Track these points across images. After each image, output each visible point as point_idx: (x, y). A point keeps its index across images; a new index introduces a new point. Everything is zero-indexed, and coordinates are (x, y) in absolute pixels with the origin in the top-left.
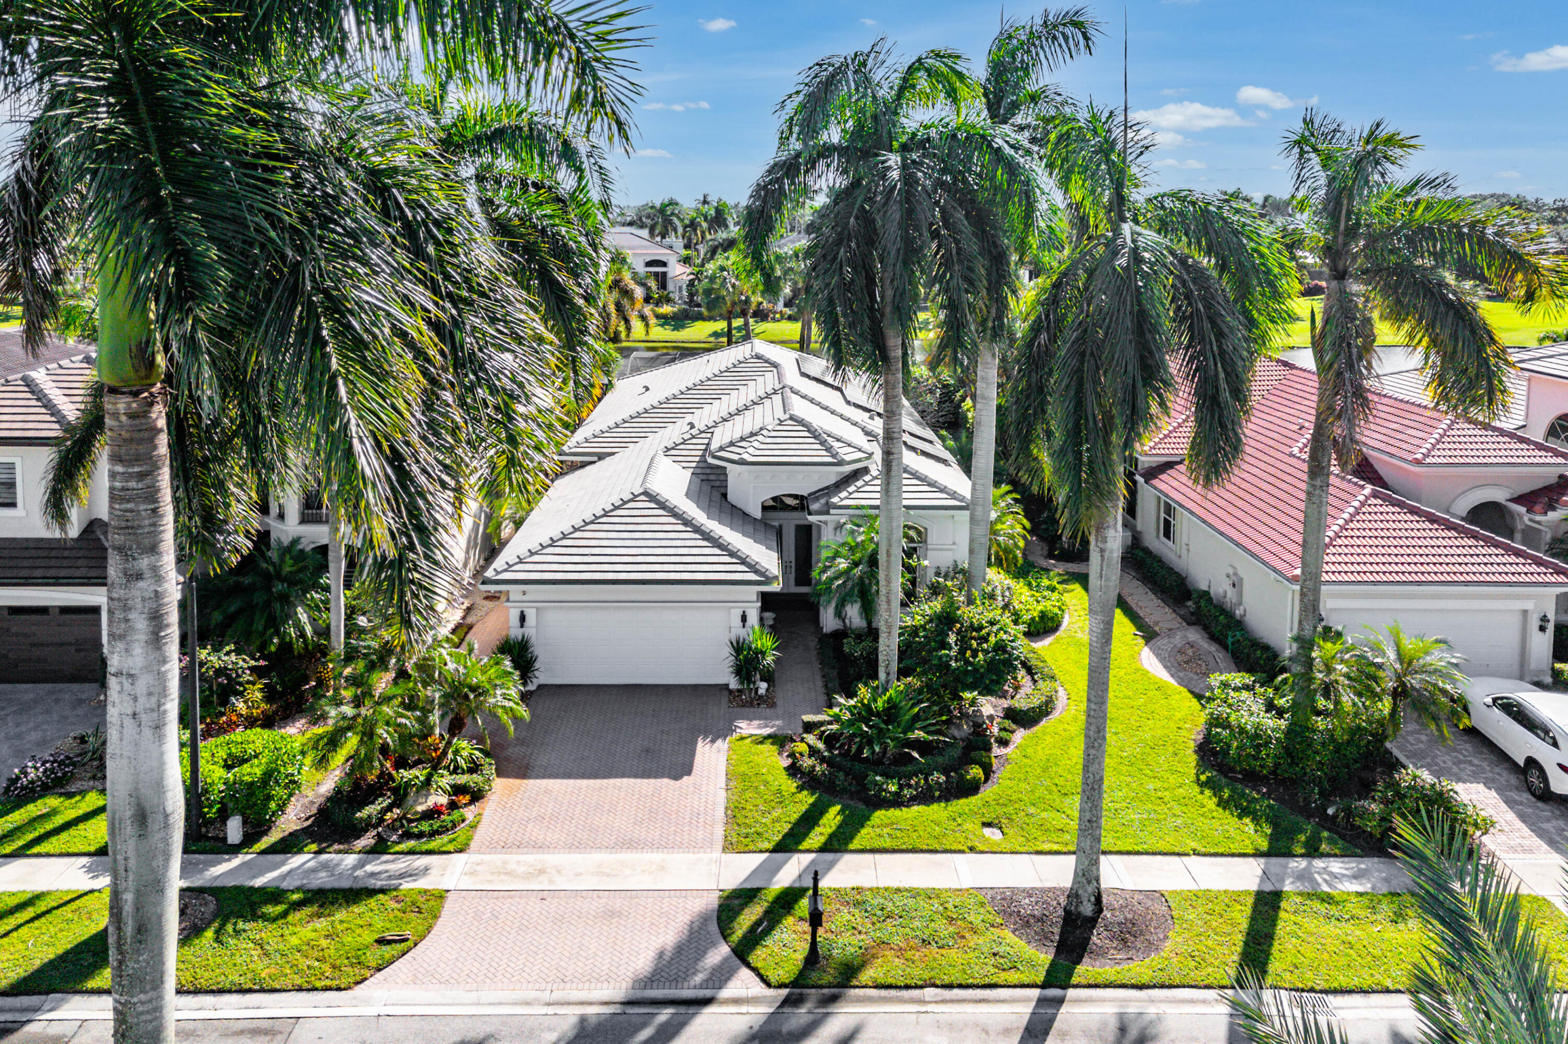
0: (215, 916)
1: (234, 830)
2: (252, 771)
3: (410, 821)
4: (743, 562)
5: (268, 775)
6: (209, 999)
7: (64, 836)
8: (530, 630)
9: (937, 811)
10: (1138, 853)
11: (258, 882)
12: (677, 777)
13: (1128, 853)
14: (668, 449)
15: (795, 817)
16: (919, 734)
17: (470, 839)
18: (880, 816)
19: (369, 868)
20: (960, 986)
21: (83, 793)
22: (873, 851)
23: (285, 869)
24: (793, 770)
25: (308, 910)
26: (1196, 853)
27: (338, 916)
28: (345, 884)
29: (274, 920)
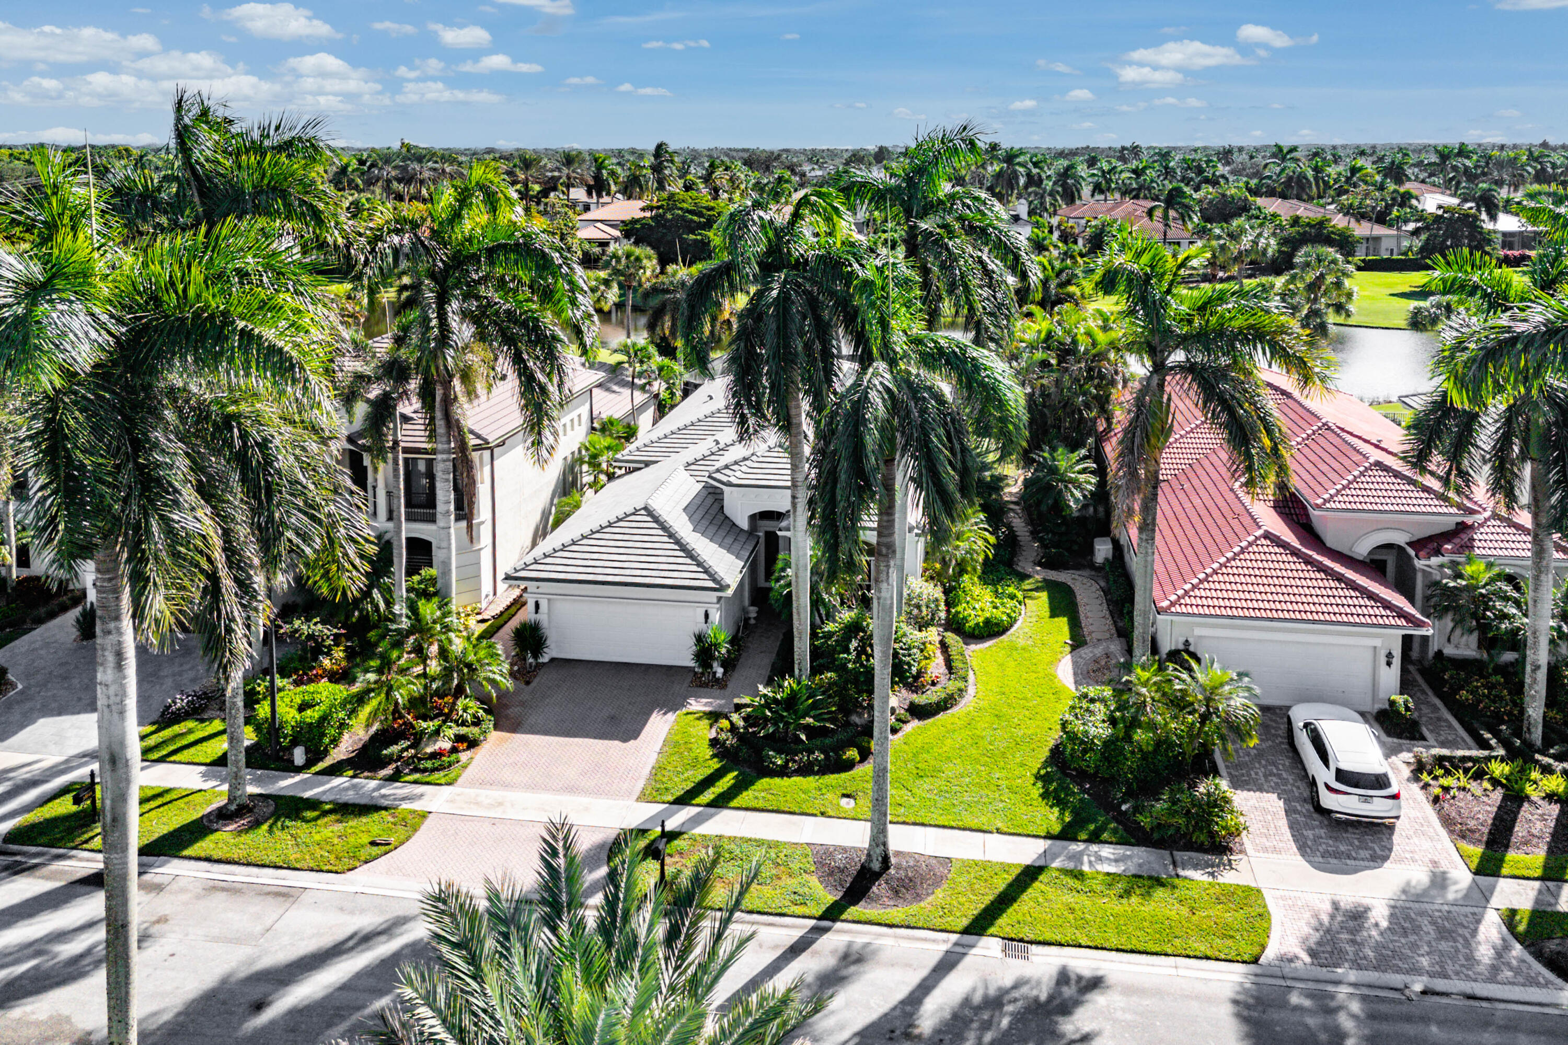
0: (272, 815)
1: (299, 756)
2: (312, 715)
3: (420, 759)
4: (706, 571)
5: (324, 718)
6: (255, 870)
7: (192, 750)
8: (543, 617)
9: (810, 782)
10: (952, 828)
11: (307, 795)
12: (625, 740)
13: (944, 827)
14: (689, 464)
15: (700, 778)
16: (809, 720)
17: (459, 776)
18: (765, 782)
19: (383, 791)
20: (759, 913)
21: (211, 720)
22: (747, 809)
23: (328, 786)
24: (714, 742)
25: (333, 817)
26: (999, 831)
27: (351, 823)
28: (363, 801)
29: (308, 821)
